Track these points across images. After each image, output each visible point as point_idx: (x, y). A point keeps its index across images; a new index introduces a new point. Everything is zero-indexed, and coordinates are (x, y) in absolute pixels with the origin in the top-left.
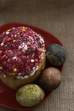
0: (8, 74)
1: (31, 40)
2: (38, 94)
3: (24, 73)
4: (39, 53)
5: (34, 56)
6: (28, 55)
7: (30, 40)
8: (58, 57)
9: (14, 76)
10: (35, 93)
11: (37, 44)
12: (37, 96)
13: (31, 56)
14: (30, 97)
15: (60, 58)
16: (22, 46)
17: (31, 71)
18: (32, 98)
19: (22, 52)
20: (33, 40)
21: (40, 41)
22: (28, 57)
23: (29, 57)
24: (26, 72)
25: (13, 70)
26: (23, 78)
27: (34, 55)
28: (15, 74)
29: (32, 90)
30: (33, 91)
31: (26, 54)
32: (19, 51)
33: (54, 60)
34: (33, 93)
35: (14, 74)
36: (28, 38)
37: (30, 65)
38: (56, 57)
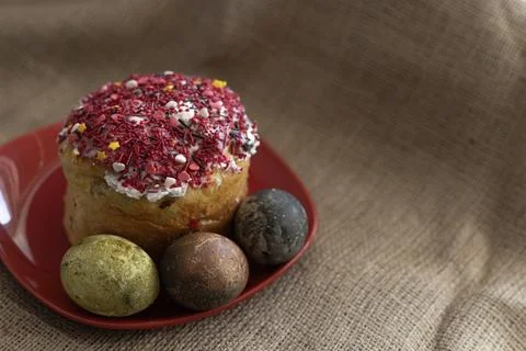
0: (88, 148)
1: (218, 112)
2: (135, 271)
3: (131, 173)
4: (216, 157)
5: (195, 153)
6: (181, 136)
7: (214, 110)
8: (267, 218)
9: (99, 161)
10: (127, 263)
11: (228, 131)
12: (127, 273)
13: (188, 146)
14: (102, 263)
15: (271, 223)
16: (179, 106)
17: (157, 182)
18: (106, 269)
19: (167, 118)
20: (222, 113)
21: (243, 136)
22: (175, 141)
23: (178, 144)
24: (139, 174)
25: (108, 144)
26: (120, 188)
27: (196, 148)
28: (105, 157)
29: (124, 250)
30: (126, 254)
31: (175, 129)
32: (163, 110)
33: (251, 222)
34: (122, 257)
35: (103, 156)
36: (214, 101)
37: (166, 165)
38: (261, 215)
